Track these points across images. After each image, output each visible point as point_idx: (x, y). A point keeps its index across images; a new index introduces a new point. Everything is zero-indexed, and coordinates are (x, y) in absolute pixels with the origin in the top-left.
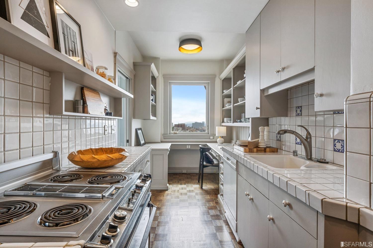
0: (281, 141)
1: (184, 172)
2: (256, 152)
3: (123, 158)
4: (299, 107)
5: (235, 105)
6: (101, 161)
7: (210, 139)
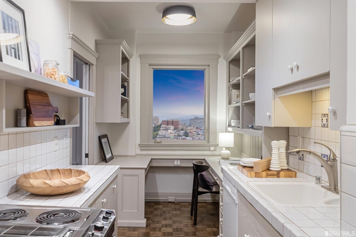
0: (304, 160)
1: (170, 200)
2: (266, 177)
3: (81, 184)
4: (326, 115)
5: (244, 102)
6: (53, 187)
7: (210, 150)
